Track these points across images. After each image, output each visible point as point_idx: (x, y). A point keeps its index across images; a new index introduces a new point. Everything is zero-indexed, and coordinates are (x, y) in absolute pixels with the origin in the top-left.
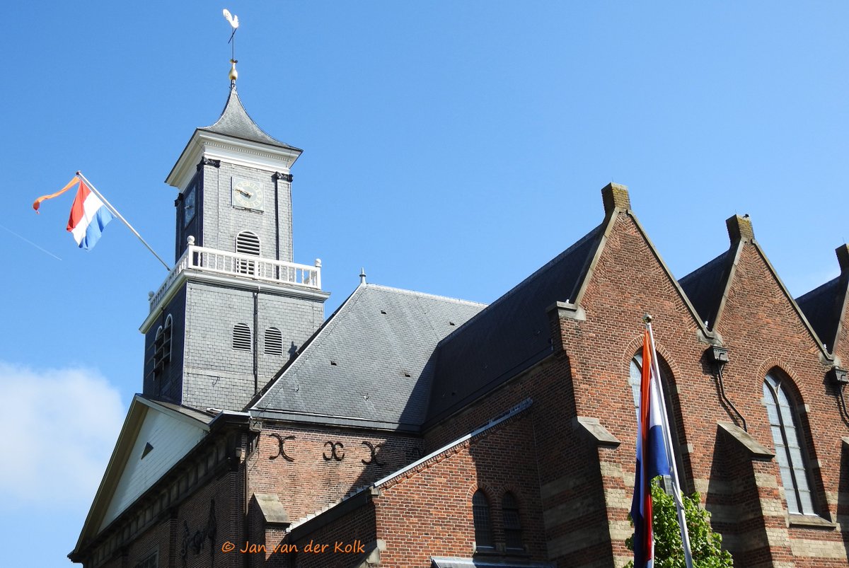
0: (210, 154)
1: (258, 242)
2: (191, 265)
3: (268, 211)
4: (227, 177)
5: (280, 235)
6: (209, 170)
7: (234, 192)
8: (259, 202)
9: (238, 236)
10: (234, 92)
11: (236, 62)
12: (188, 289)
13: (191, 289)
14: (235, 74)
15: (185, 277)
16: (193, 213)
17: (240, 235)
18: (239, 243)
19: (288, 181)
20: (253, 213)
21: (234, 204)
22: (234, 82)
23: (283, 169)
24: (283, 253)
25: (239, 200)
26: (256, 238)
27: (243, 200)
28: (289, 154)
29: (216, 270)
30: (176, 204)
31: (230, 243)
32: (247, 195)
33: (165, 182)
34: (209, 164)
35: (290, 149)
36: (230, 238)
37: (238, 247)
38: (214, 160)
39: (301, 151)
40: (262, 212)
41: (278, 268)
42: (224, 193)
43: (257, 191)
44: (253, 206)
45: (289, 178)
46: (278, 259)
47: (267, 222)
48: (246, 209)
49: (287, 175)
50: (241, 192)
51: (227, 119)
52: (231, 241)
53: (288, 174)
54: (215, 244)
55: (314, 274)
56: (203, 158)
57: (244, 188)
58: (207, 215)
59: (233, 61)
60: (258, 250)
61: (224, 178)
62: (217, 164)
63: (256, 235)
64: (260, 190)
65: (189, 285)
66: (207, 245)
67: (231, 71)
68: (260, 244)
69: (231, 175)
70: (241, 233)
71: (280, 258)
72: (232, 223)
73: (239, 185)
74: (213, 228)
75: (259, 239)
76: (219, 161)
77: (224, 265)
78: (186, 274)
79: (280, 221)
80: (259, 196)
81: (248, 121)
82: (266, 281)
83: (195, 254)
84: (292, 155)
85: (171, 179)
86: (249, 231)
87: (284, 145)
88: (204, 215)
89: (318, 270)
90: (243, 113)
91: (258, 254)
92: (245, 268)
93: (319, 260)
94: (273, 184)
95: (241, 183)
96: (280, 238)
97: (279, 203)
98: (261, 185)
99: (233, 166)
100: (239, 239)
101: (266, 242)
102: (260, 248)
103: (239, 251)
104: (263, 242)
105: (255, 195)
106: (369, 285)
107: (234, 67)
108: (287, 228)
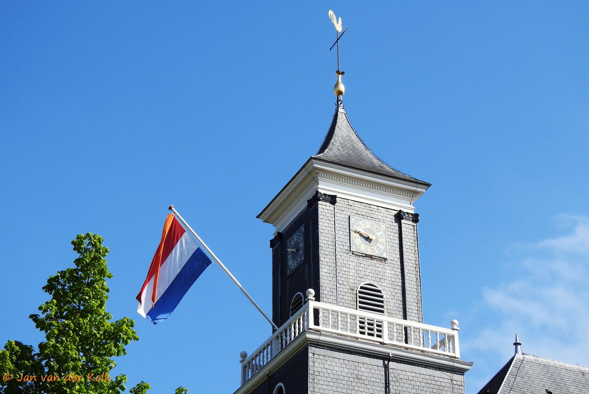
0: (325, 187)
1: (382, 297)
2: (312, 325)
3: (392, 258)
4: (344, 216)
5: (407, 288)
6: (324, 207)
7: (353, 234)
8: (381, 247)
9: (359, 289)
10: (341, 110)
11: (343, 73)
12: (310, 355)
13: (314, 354)
14: (342, 88)
15: (307, 340)
16: (301, 257)
17: (362, 288)
18: (360, 297)
19: (413, 221)
20: (375, 261)
21: (353, 249)
22: (341, 97)
23: (408, 207)
24: (410, 311)
25: (359, 245)
26: (379, 291)
27: (363, 245)
28: (414, 189)
29: (339, 331)
30: (273, 244)
31: (350, 297)
32: (368, 239)
33: (258, 217)
34: (324, 200)
35: (416, 182)
36: (351, 291)
37: (360, 302)
38: (329, 195)
39: (428, 185)
40: (385, 259)
41: (406, 329)
42: (342, 236)
43: (378, 234)
44: (375, 252)
45: (415, 218)
46: (405, 318)
47: (391, 272)
48: (367, 256)
49: (412, 214)
50: (361, 235)
51: (338, 144)
52: (351, 295)
53: (413, 212)
54: (333, 298)
55: (451, 338)
56: (317, 192)
57: (364, 229)
58: (324, 263)
59: (338, 72)
60: (382, 307)
61: (341, 217)
62: (333, 200)
63: (380, 288)
64: (381, 233)
65: (311, 350)
66: (325, 300)
67: (337, 85)
68: (384, 299)
69: (350, 214)
70: (362, 285)
71: (408, 317)
72: (352, 272)
73: (357, 226)
74: (331, 279)
75: (383, 294)
76: (335, 197)
77: (349, 325)
78: (309, 336)
79: (406, 271)
80: (380, 240)
81: (360, 146)
82: (396, 346)
83: (316, 312)
84: (418, 189)
85: (267, 215)
86: (372, 283)
87: (407, 177)
88: (320, 262)
89: (456, 333)
90: (354, 137)
91: (382, 312)
92: (372, 330)
93: (456, 321)
94: (396, 224)
95: (361, 223)
96: (407, 292)
97: (404, 249)
98: (383, 227)
99: (351, 203)
100: (360, 292)
101: (391, 298)
102: (385, 304)
103: (360, 307)
104: (388, 297)
105: (377, 240)
106: (527, 357)
107: (340, 80)
108: (415, 280)
